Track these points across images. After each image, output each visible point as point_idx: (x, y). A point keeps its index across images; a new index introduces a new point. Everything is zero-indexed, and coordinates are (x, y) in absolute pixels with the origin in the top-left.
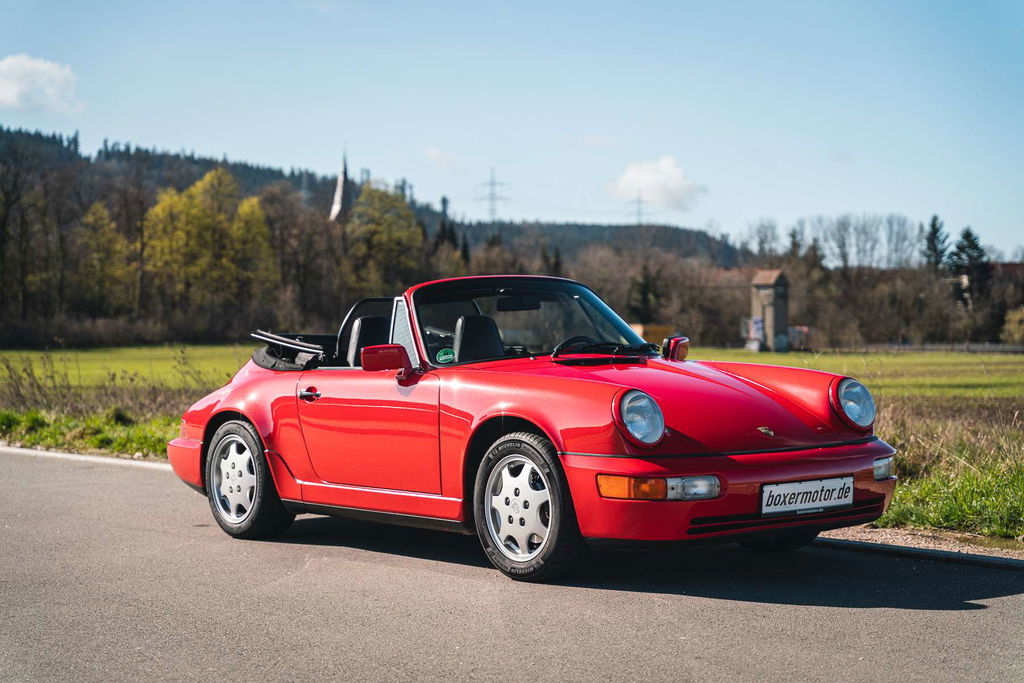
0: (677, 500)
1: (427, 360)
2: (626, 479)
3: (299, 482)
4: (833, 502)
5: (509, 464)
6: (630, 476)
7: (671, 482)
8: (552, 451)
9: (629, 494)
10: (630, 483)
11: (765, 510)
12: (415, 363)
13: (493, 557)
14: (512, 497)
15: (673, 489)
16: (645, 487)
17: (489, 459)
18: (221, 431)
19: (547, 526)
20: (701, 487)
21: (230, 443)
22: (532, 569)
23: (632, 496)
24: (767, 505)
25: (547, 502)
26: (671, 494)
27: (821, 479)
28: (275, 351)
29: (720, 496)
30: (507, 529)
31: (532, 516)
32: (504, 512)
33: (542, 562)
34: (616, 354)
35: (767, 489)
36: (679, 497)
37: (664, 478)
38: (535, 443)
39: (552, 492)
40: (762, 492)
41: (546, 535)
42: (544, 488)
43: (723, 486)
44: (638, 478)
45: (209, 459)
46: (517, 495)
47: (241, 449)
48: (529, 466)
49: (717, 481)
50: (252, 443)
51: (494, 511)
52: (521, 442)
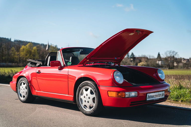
0: (127, 97)
1: (65, 64)
2: (115, 92)
3: (36, 91)
4: (161, 97)
5: (85, 88)
6: (116, 91)
7: (127, 93)
8: (96, 85)
9: (116, 96)
10: (116, 93)
11: (147, 99)
12: (62, 65)
13: (81, 110)
14: (86, 96)
15: (127, 95)
16: (119, 94)
17: (80, 87)
18: (20, 80)
19: (94, 103)
20: (133, 94)
21: (22, 82)
22: (91, 113)
23: (117, 97)
24: (148, 98)
25: (94, 98)
26: (126, 96)
27: (158, 92)
28: (32, 63)
29: (137, 96)
30: (84, 103)
31: (91, 101)
32: (84, 99)
33: (93, 112)
34: (106, 64)
35: (148, 94)
36: (128, 97)
37: (125, 92)
38: (92, 83)
39: (96, 95)
40: (147, 95)
41: (94, 105)
42: (94, 94)
43: (138, 94)
44: (118, 92)
45: (18, 86)
46: (87, 95)
47: (24, 84)
48: (90, 89)
49: (137, 93)
50: (27, 83)
51: (81, 99)
52: (88, 83)
